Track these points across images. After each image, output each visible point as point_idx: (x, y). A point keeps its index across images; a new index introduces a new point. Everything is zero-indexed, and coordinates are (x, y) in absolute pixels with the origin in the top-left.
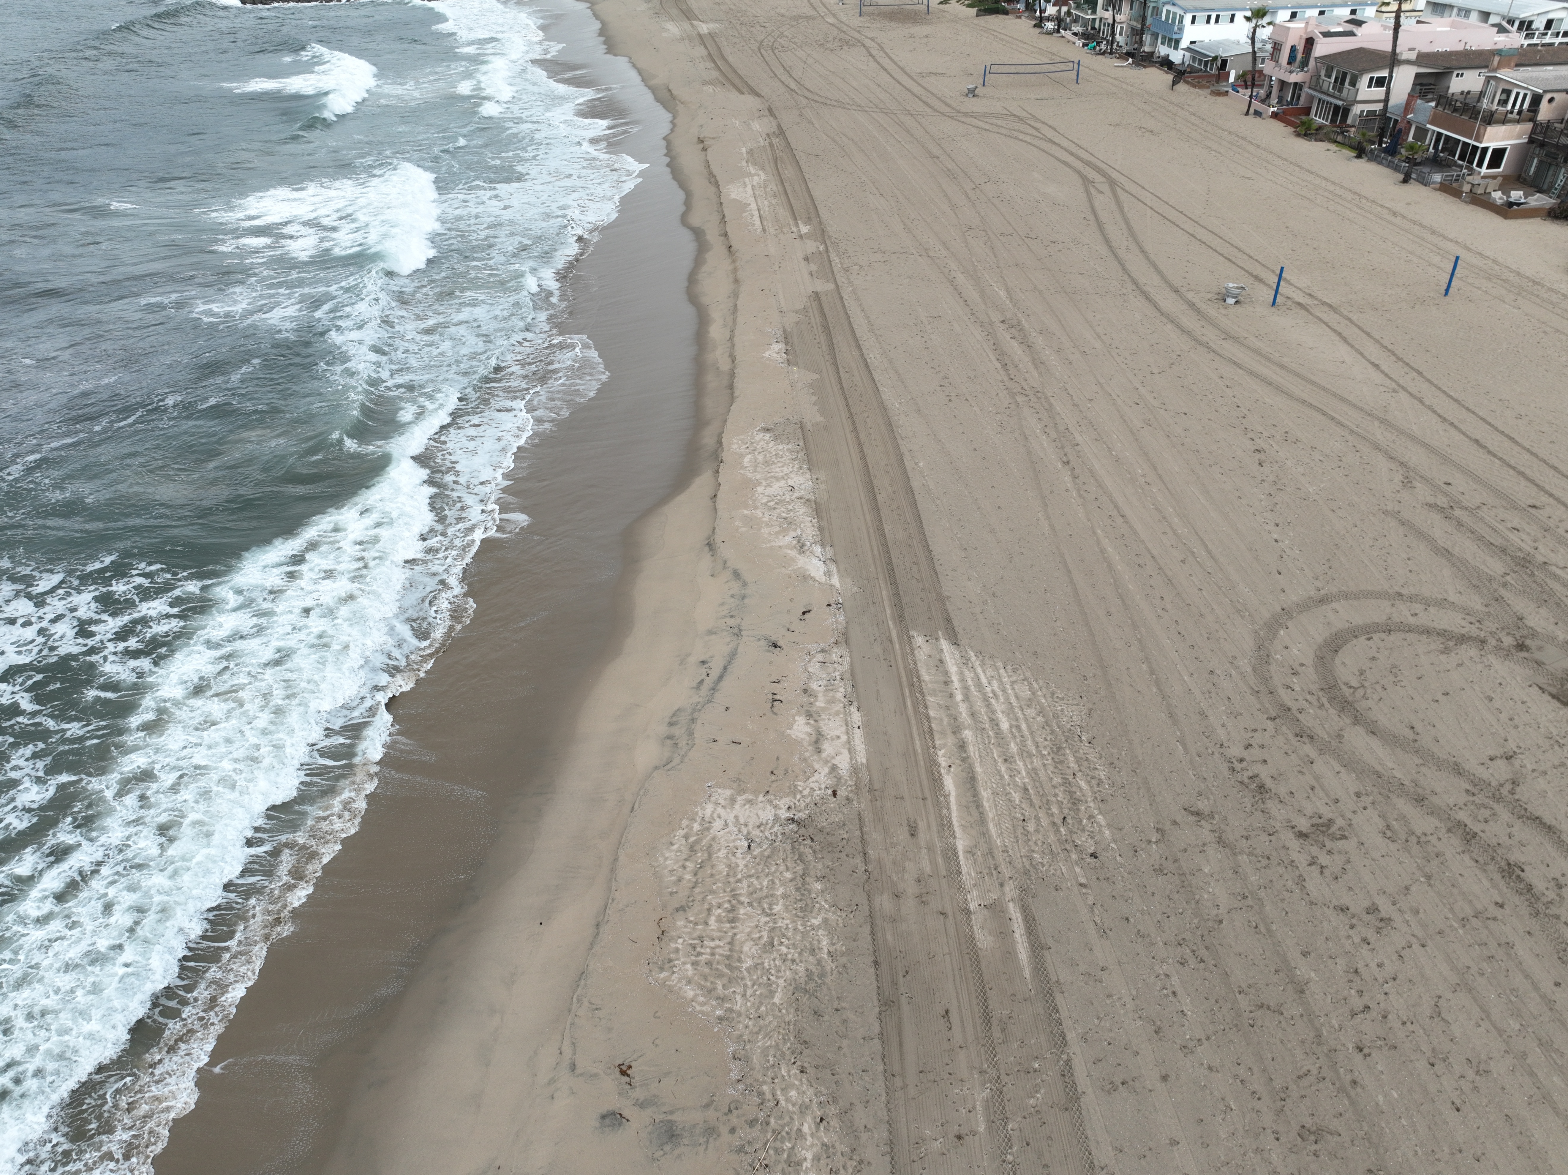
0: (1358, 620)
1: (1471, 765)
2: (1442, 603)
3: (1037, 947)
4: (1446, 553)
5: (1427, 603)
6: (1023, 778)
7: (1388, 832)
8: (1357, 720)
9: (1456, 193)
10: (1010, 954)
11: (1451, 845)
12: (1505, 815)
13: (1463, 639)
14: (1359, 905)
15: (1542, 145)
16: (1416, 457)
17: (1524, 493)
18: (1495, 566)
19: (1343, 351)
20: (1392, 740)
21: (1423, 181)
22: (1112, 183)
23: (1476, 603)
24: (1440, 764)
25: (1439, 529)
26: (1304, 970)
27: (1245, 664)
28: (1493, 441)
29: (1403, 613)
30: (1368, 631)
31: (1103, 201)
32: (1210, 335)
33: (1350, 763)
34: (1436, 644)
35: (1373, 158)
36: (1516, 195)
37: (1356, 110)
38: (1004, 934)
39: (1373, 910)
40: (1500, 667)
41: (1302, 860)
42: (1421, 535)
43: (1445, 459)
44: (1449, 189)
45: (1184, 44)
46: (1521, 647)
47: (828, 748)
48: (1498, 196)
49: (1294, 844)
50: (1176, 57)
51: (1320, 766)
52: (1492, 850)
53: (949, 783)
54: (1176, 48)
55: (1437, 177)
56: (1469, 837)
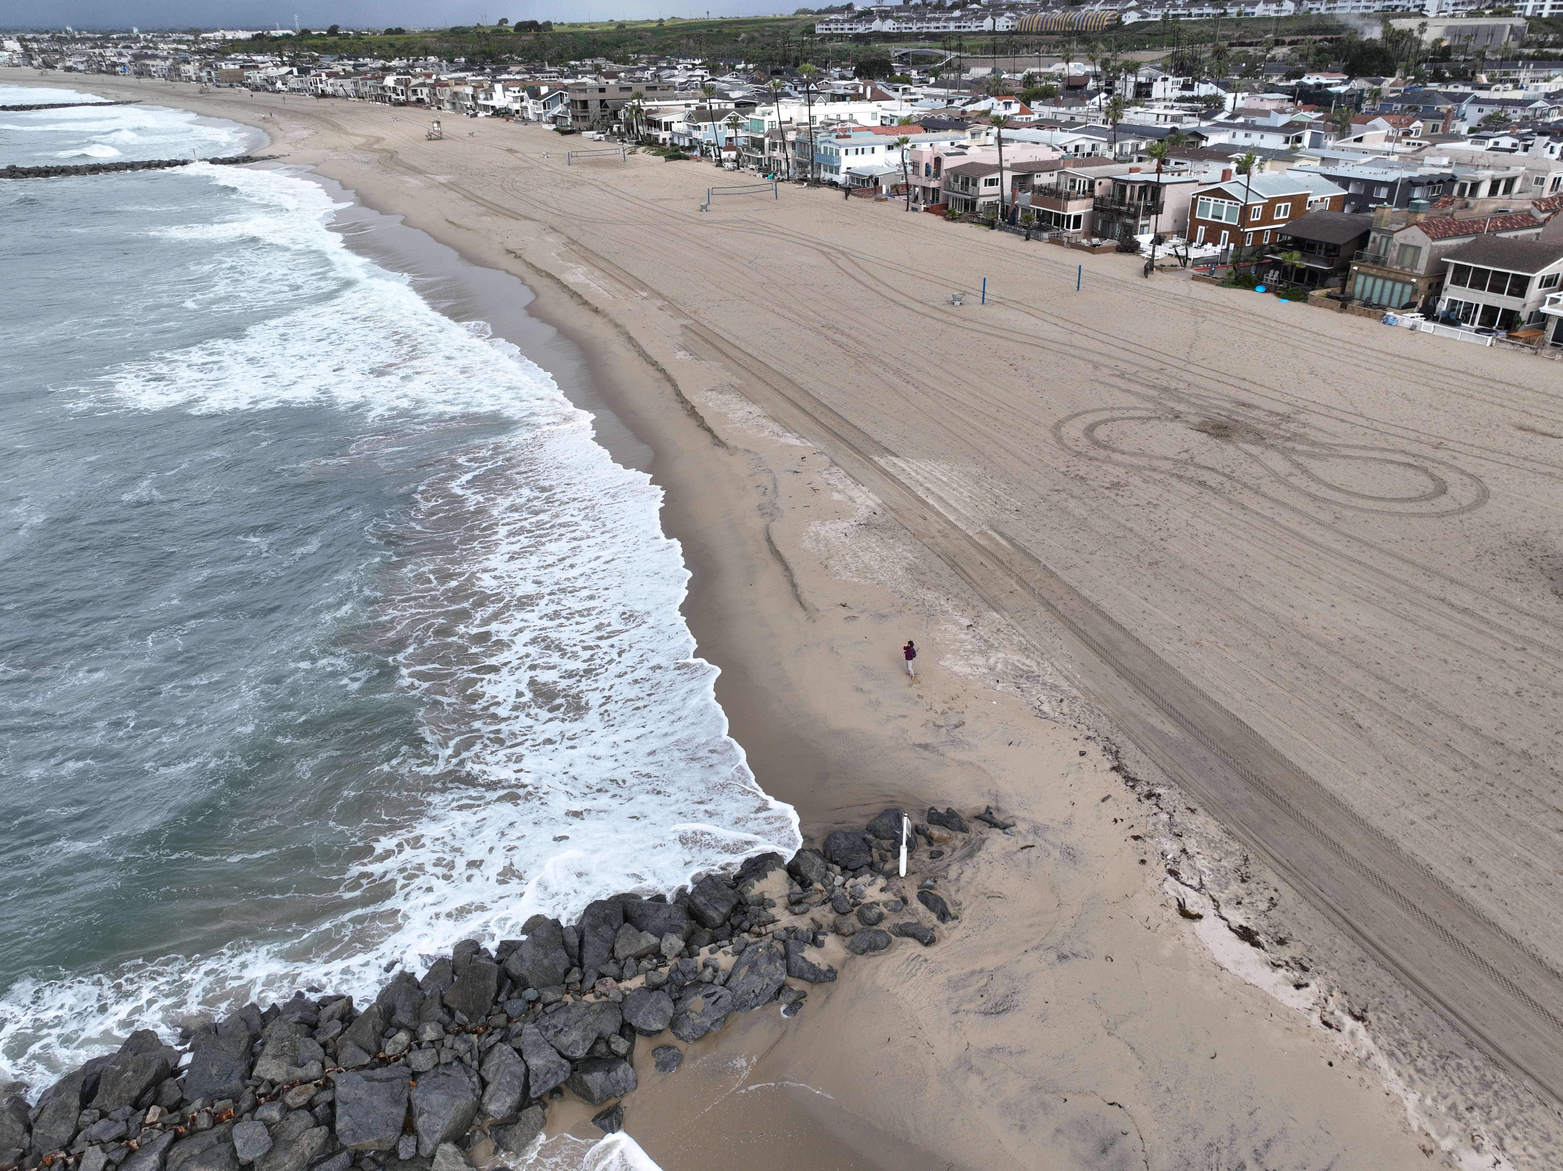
0: (1097, 419)
1: (1172, 456)
2: (1135, 408)
3: (1010, 540)
4: (1128, 391)
5: (1128, 409)
6: (966, 493)
7: (1144, 481)
8: (1114, 451)
9: (1061, 243)
10: (998, 544)
11: (1174, 481)
12: (1192, 468)
13: (1149, 419)
14: (1143, 503)
15: (1102, 210)
16: (1096, 358)
17: (1157, 366)
18: (1154, 393)
19: (1034, 320)
20: (1134, 454)
21: (1039, 239)
22: (843, 253)
23: (1151, 406)
24: (1158, 458)
25: (1120, 383)
26: (1129, 525)
27: (1051, 441)
28: (1132, 348)
29: (1117, 414)
30: (1105, 422)
31: (843, 262)
32: (954, 320)
33: (1118, 464)
34: (1138, 422)
35: (1001, 228)
36: (1095, 240)
37: (980, 201)
38: (991, 539)
39: (1149, 503)
40: (1171, 425)
41: (1113, 496)
42: (1112, 386)
43: (1111, 357)
44: (1056, 241)
45: (843, 169)
46: (1177, 417)
47: (859, 501)
48: (1084, 241)
49: (1107, 492)
50: (840, 178)
51: (1104, 467)
52: (1191, 479)
53: (930, 501)
54: (837, 173)
55: (1046, 235)
56: (1180, 477)
